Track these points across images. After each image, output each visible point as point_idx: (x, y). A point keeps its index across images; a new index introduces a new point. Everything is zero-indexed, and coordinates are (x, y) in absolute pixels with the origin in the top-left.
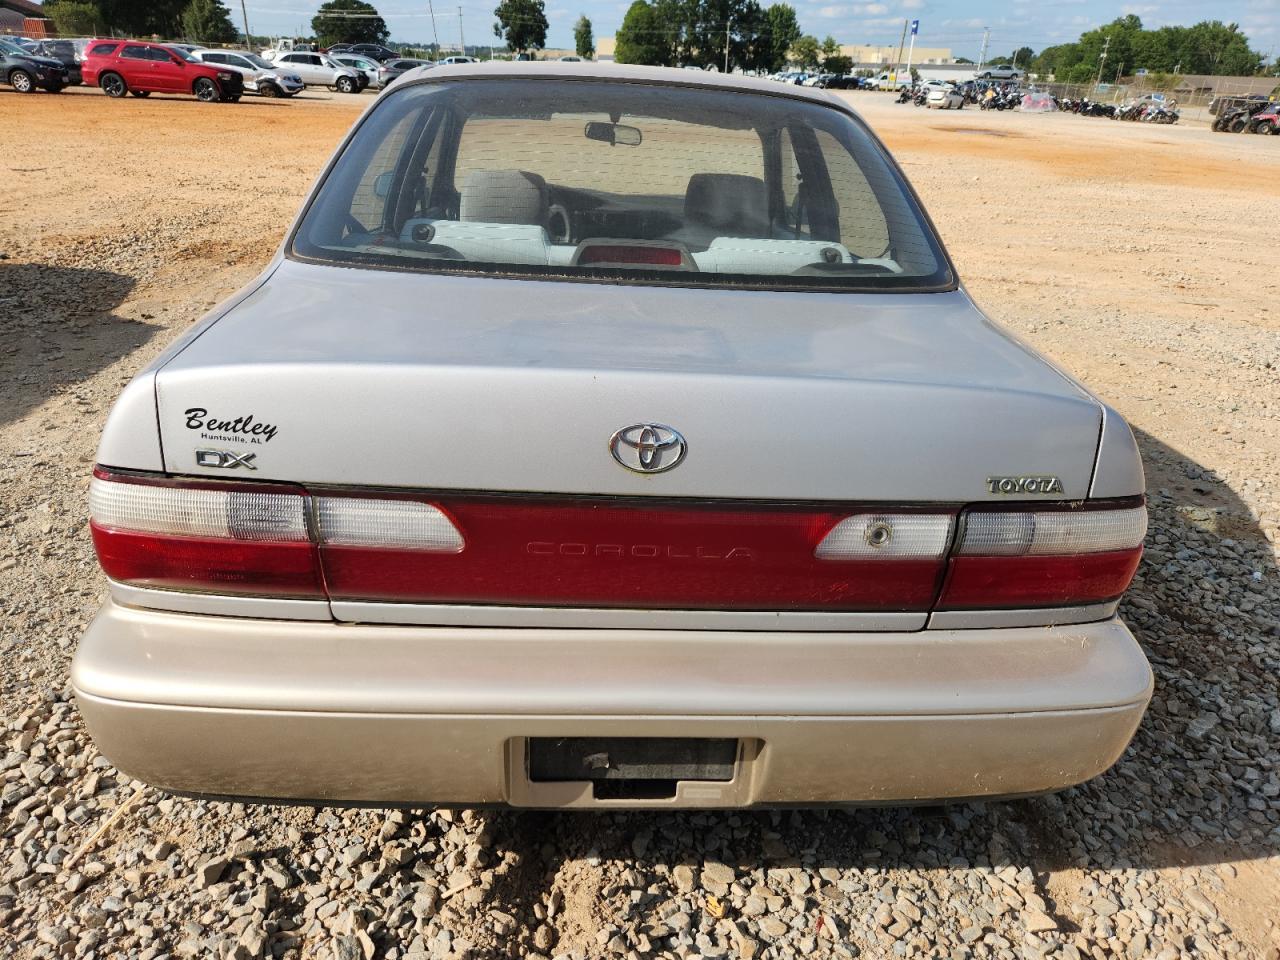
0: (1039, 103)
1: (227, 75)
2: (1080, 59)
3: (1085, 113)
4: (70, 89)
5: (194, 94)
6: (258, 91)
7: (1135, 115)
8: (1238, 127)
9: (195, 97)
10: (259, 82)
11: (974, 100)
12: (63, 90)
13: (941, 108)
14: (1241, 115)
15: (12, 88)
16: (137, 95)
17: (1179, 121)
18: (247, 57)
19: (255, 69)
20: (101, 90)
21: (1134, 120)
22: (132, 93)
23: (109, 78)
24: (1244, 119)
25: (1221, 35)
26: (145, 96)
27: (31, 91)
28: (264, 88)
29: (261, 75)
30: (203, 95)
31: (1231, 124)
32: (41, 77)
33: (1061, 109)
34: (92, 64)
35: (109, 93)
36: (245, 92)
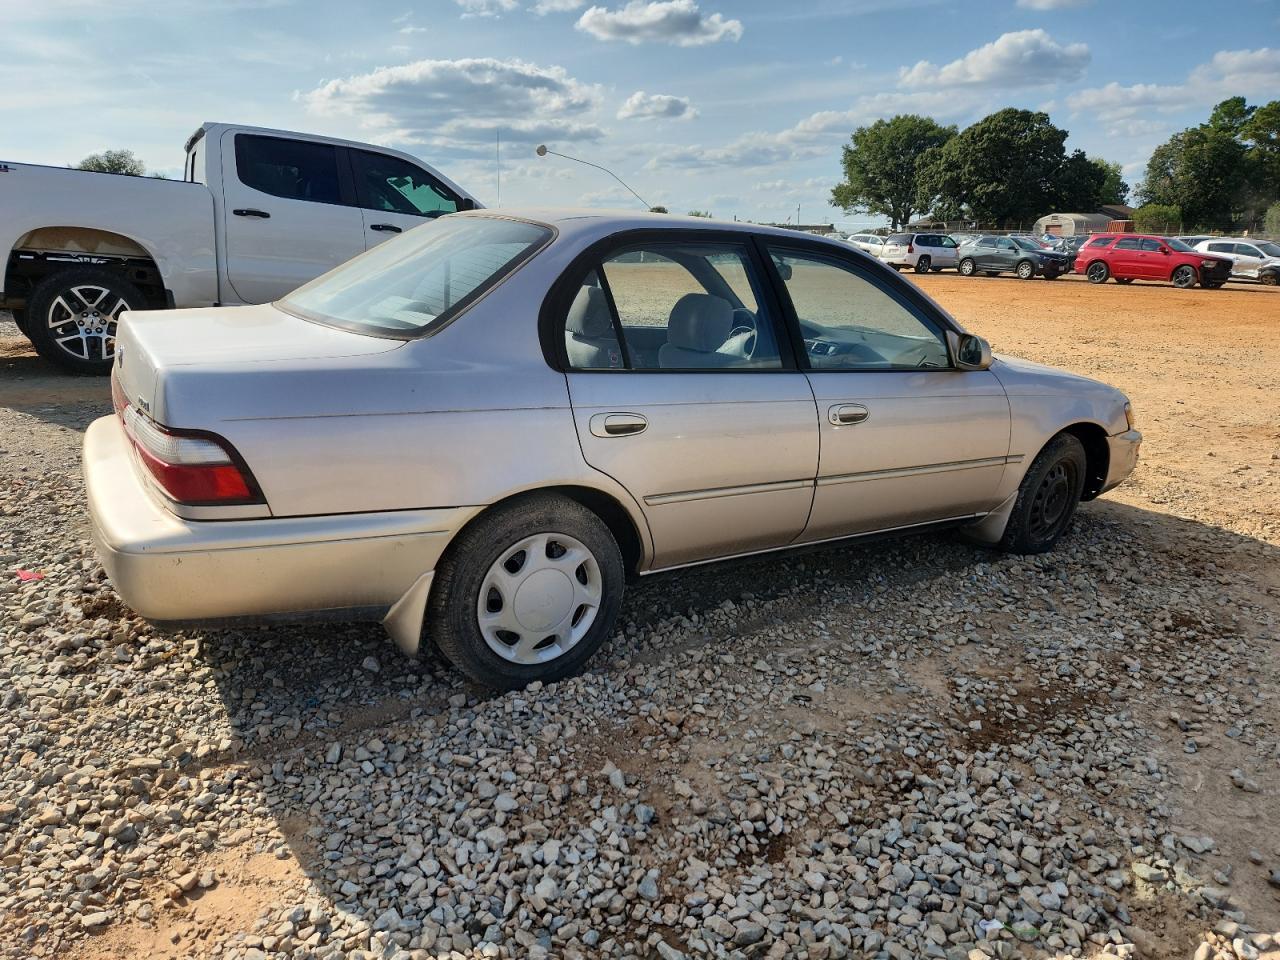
1: (1212, 263)
4: (1064, 277)
5: (1171, 280)
6: (1258, 279)
9: (1172, 283)
10: (1262, 270)
12: (1059, 277)
15: (1016, 275)
16: (1120, 281)
18: (1258, 246)
19: (1262, 257)
20: (1085, 278)
22: (1116, 279)
23: (1096, 266)
26: (1128, 282)
27: (1030, 278)
28: (1265, 276)
29: (1268, 262)
30: (1180, 282)
32: (1041, 266)
34: (1086, 255)
35: (1091, 280)
36: (1229, 279)
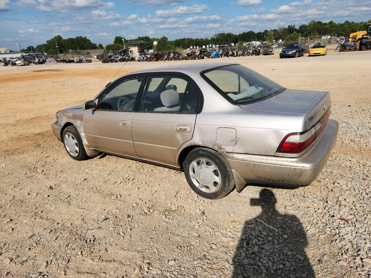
0: (52, 61)
2: (50, 48)
3: (67, 62)
7: (80, 61)
8: (108, 62)
11: (31, 62)
13: (22, 66)
14: (107, 59)
17: (92, 62)
21: (81, 63)
24: (108, 59)
25: (83, 40)
31: (106, 61)
33: (59, 62)
